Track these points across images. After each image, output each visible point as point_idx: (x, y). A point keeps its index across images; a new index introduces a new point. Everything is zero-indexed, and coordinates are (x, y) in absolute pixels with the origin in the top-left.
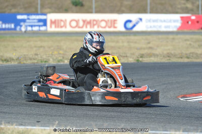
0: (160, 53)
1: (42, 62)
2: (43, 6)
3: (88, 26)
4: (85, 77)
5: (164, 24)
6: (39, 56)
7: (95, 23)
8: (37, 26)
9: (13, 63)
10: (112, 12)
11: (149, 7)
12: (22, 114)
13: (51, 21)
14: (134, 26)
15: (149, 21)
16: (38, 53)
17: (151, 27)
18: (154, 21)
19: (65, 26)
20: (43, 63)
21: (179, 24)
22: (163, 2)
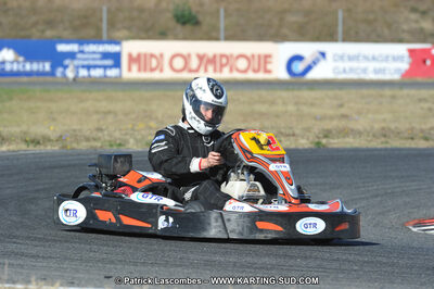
0: (364, 128)
1: (111, 145)
2: (112, 25)
3: (210, 68)
5: (372, 66)
6: (106, 133)
7: (224, 61)
8: (100, 67)
9: (49, 148)
10: (261, 38)
11: (340, 29)
12: (73, 260)
13: (130, 56)
14: (309, 68)
15: (342, 58)
16: (104, 127)
17: (344, 71)
18: (351, 58)
19: (160, 68)
20: (115, 148)
21: (405, 66)
22: (371, 17)
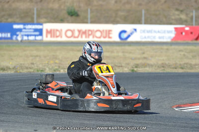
0: (154, 63)
1: (38, 71)
2: (39, 16)
3: (84, 36)
4: (81, 86)
5: (158, 35)
6: (35, 65)
7: (90, 33)
8: (33, 35)
9: (9, 72)
10: (107, 22)
11: (143, 18)
12: (20, 123)
13: (47, 30)
14: (129, 36)
15: (144, 31)
16: (35, 63)
17: (145, 37)
18: (149, 32)
19: (60, 36)
20: (40, 72)
21: (173, 35)
22: (158, 13)
